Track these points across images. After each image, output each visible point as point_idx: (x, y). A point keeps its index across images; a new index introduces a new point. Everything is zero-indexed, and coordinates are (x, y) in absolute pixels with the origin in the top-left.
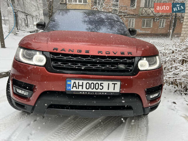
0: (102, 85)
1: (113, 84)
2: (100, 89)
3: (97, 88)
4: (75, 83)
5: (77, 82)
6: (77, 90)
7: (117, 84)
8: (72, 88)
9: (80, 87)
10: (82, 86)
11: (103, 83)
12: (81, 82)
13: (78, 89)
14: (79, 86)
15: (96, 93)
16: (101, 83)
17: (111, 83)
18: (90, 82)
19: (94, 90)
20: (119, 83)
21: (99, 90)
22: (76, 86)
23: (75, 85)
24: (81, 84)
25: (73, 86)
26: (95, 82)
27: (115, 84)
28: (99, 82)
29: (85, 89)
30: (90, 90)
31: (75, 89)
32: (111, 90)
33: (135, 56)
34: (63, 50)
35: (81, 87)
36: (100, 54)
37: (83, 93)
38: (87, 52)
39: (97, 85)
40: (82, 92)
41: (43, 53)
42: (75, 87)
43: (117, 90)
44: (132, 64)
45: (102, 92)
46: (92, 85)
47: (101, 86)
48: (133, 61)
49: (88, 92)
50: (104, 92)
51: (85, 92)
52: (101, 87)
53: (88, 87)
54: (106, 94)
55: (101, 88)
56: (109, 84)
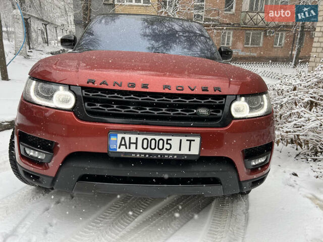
0: (169, 142)
1: (187, 140)
2: (166, 149)
3: (161, 147)
4: (123, 138)
5: (127, 136)
6: (128, 150)
7: (194, 140)
8: (119, 148)
9: (133, 146)
10: (136, 143)
11: (171, 140)
12: (133, 137)
13: (130, 148)
14: (130, 143)
15: (159, 156)
16: (167, 140)
17: (184, 139)
18: (150, 137)
19: (157, 151)
20: (197, 140)
21: (164, 151)
22: (125, 145)
23: (123, 143)
24: (133, 140)
25: (121, 145)
26: (157, 138)
27: (190, 141)
28: (165, 138)
29: (140, 150)
30: (149, 151)
31: (123, 149)
32: (185, 151)
33: (226, 94)
34: (104, 83)
35: (135, 145)
36: (167, 91)
37: (138, 155)
38: (145, 86)
39: (161, 142)
40: (136, 153)
41: (70, 87)
42: (123, 145)
43: (195, 150)
44: (222, 107)
45: (169, 155)
46: (153, 142)
47: (167, 143)
48: (222, 102)
49: (145, 154)
50: (173, 155)
51: (140, 154)
52: (168, 146)
53: (145, 146)
54: (175, 157)
55: (169, 148)
56: (181, 140)
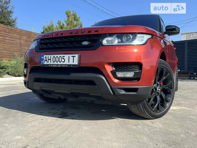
0: (64, 58)
1: (72, 56)
2: (63, 62)
3: (60, 61)
4: (46, 57)
6: (47, 63)
7: (75, 56)
10: (50, 59)
11: (64, 56)
12: (50, 56)
14: (48, 59)
15: (60, 66)
16: (63, 57)
18: (56, 56)
19: (59, 63)
20: (77, 56)
21: (62, 63)
22: (47, 60)
23: (46, 60)
25: (45, 60)
26: (59, 56)
27: (73, 57)
28: (62, 56)
29: (52, 63)
30: (55, 63)
32: (71, 62)
35: (50, 60)
40: (51, 65)
43: (76, 62)
45: (64, 65)
46: (57, 58)
49: (54, 65)
50: (66, 65)
51: (52, 65)
52: (63, 60)
53: (54, 61)
56: (69, 56)
